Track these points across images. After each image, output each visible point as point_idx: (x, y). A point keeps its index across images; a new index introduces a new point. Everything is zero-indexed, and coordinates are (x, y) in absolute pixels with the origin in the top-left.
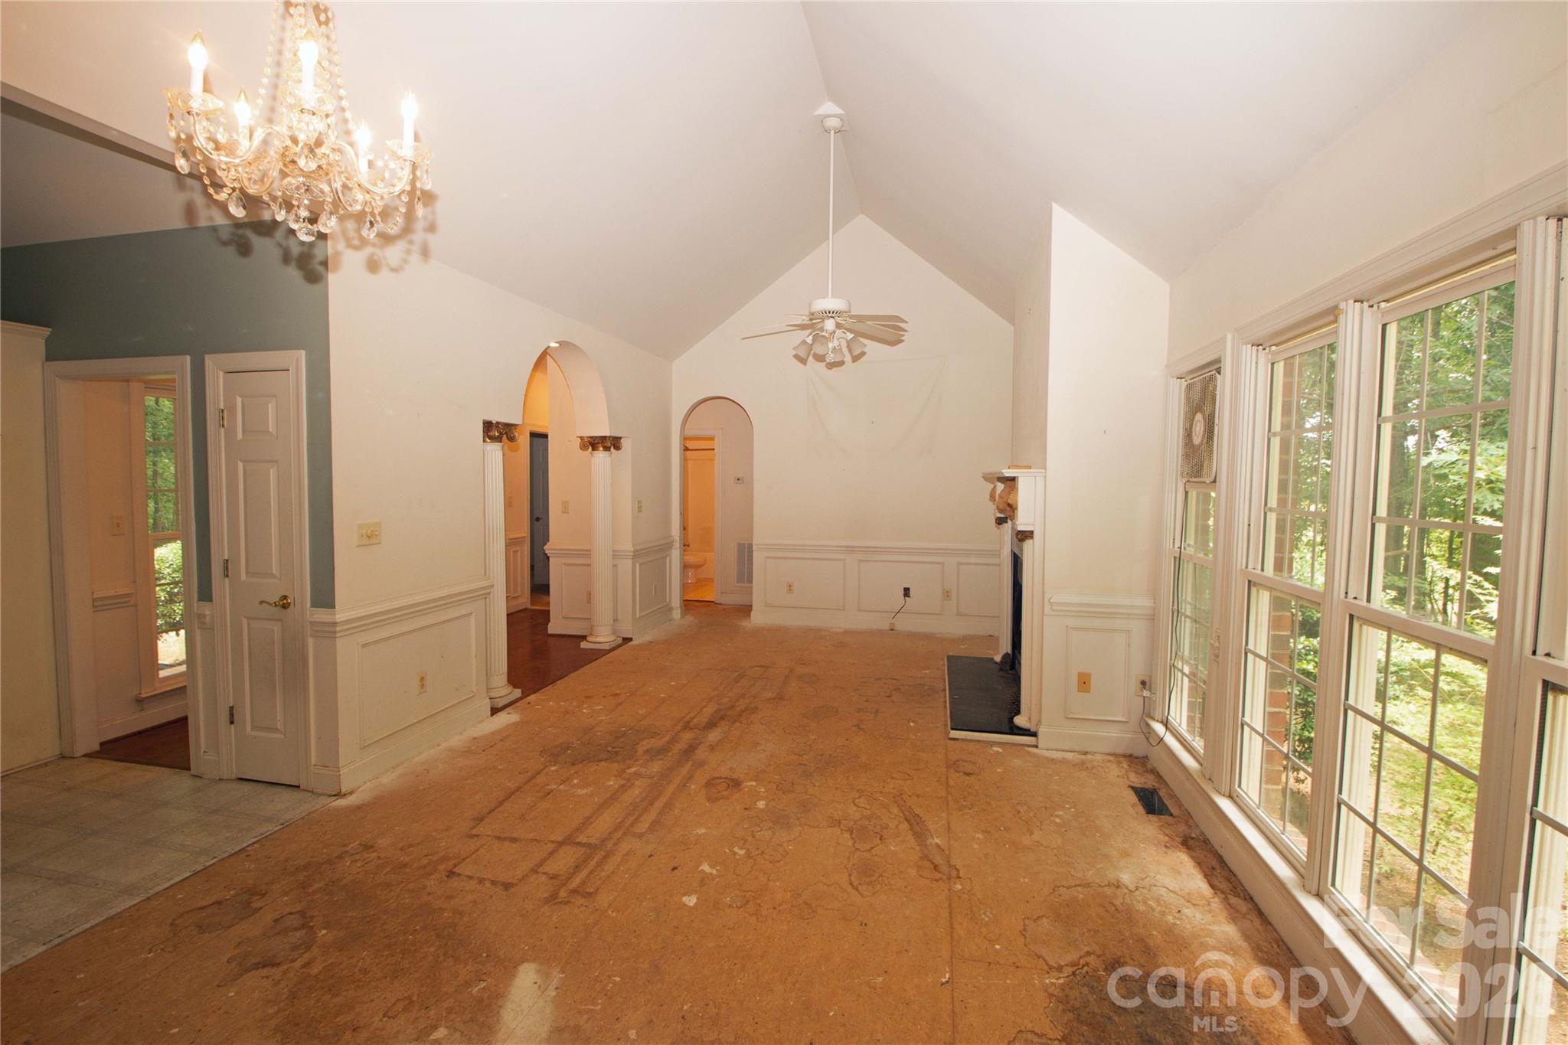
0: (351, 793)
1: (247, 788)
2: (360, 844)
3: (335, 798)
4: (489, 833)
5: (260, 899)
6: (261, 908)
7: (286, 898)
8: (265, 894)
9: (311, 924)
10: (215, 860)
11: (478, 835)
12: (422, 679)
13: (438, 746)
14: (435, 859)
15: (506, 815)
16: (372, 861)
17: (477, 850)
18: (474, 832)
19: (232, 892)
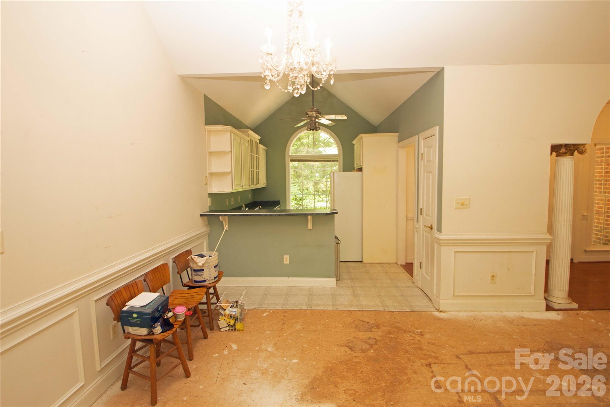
0: (444, 312)
1: (421, 293)
2: (421, 332)
3: (437, 311)
4: (466, 361)
5: (376, 329)
6: (373, 331)
7: (380, 333)
8: (379, 328)
9: (374, 346)
10: (384, 310)
11: (461, 359)
12: (493, 276)
13: (501, 312)
14: (433, 355)
15: (484, 359)
16: (415, 340)
17: (451, 364)
18: (461, 356)
19: (374, 322)
